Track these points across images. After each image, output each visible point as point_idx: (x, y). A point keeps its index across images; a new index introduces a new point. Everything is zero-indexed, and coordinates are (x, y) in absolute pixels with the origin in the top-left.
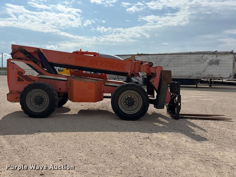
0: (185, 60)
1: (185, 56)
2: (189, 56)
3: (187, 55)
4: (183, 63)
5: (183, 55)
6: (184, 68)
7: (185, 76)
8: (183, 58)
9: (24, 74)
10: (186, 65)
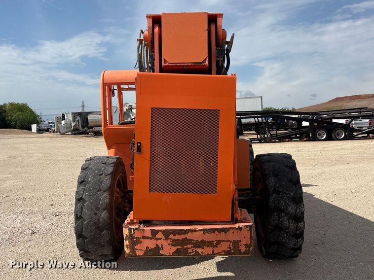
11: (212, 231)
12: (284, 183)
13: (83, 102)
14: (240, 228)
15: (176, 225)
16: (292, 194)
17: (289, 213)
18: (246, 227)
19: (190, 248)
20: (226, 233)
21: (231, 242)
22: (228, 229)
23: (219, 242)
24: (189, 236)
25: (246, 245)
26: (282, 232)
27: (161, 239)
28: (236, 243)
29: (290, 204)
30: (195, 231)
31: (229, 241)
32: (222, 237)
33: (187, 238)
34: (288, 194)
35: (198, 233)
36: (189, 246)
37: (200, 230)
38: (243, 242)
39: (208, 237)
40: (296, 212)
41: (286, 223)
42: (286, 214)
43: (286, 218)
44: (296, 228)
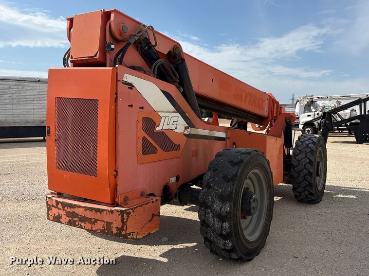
0: (32, 93)
1: (31, 84)
2: (38, 85)
3: (34, 84)
4: (28, 97)
5: (28, 84)
6: (32, 107)
7: (34, 122)
8: (28, 88)
9: (158, 128)
10: (35, 102)
11: (91, 209)
12: (217, 179)
13: (293, 95)
14: (112, 212)
15: (76, 200)
16: (220, 191)
17: (214, 210)
18: (117, 211)
19: (77, 221)
20: (100, 213)
21: (105, 222)
22: (103, 210)
23: (96, 220)
24: (76, 210)
25: (117, 228)
26: (209, 229)
27: (60, 209)
28: (109, 224)
29: (216, 200)
30: (79, 207)
31: (103, 221)
32: (97, 216)
33: (74, 212)
34: (217, 190)
35: (81, 209)
36: (76, 219)
37: (83, 207)
38: (114, 225)
39: (89, 214)
40: (221, 210)
41: (211, 219)
42: (211, 211)
43: (211, 215)
44: (222, 228)
